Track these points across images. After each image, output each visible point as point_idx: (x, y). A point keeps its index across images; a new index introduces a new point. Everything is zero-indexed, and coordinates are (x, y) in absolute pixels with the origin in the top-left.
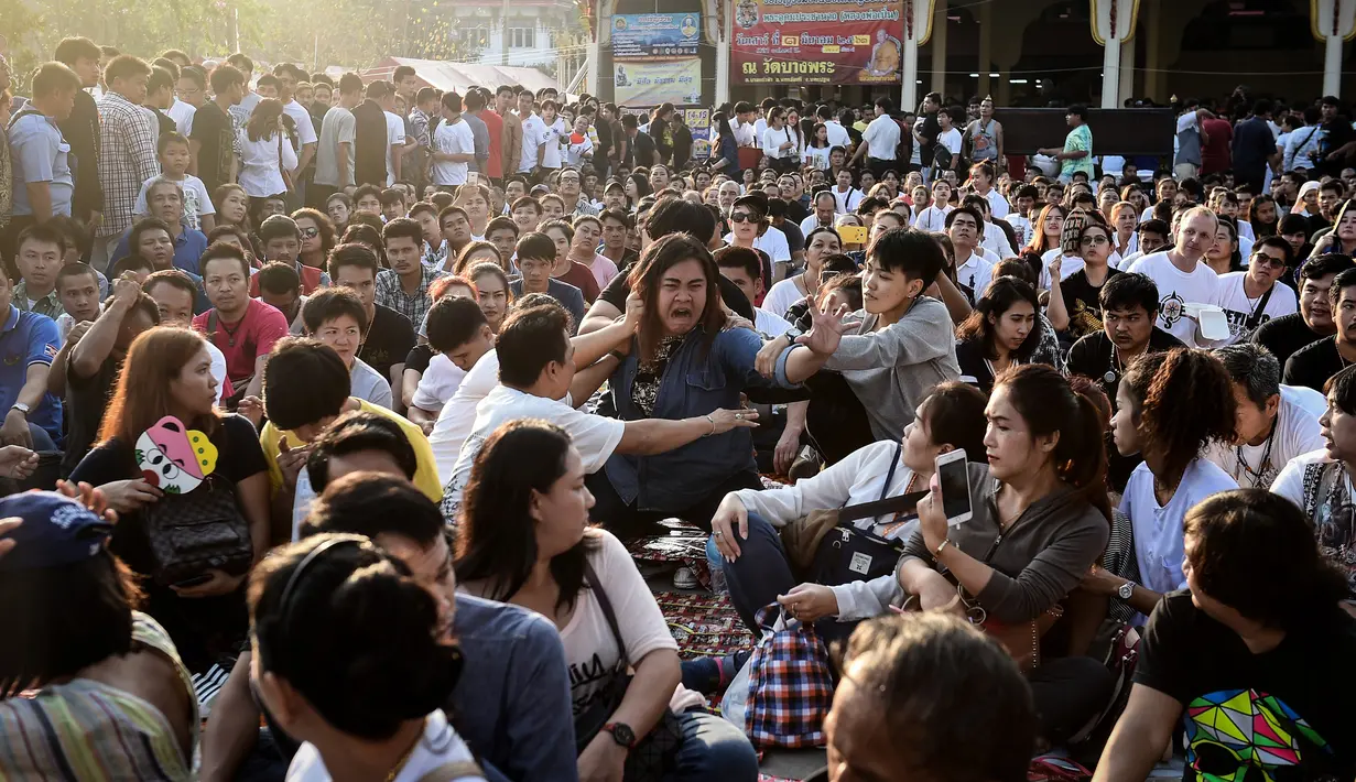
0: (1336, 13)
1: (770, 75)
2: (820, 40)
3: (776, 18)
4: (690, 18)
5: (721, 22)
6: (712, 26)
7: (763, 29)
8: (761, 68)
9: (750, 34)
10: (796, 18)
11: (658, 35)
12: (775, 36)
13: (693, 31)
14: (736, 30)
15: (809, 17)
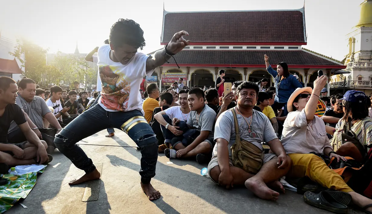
0: (245, 79)
1: (167, 85)
2: (175, 80)
3: (168, 77)
4: (155, 77)
5: (160, 77)
6: (159, 78)
7: (166, 78)
8: (166, 84)
9: (165, 79)
10: (172, 77)
11: (151, 79)
12: (168, 79)
13: (156, 78)
14: (163, 78)
15: (173, 77)
